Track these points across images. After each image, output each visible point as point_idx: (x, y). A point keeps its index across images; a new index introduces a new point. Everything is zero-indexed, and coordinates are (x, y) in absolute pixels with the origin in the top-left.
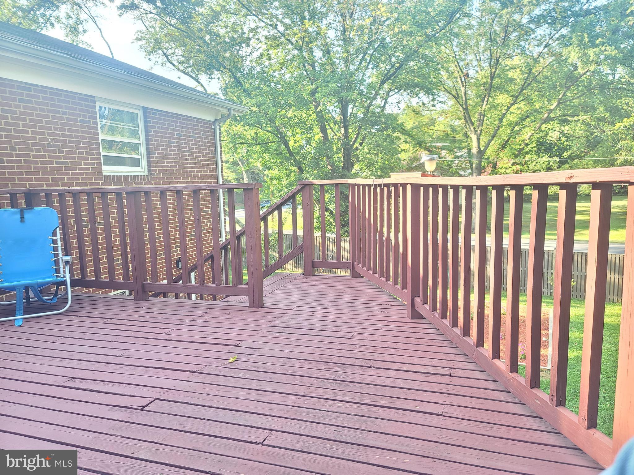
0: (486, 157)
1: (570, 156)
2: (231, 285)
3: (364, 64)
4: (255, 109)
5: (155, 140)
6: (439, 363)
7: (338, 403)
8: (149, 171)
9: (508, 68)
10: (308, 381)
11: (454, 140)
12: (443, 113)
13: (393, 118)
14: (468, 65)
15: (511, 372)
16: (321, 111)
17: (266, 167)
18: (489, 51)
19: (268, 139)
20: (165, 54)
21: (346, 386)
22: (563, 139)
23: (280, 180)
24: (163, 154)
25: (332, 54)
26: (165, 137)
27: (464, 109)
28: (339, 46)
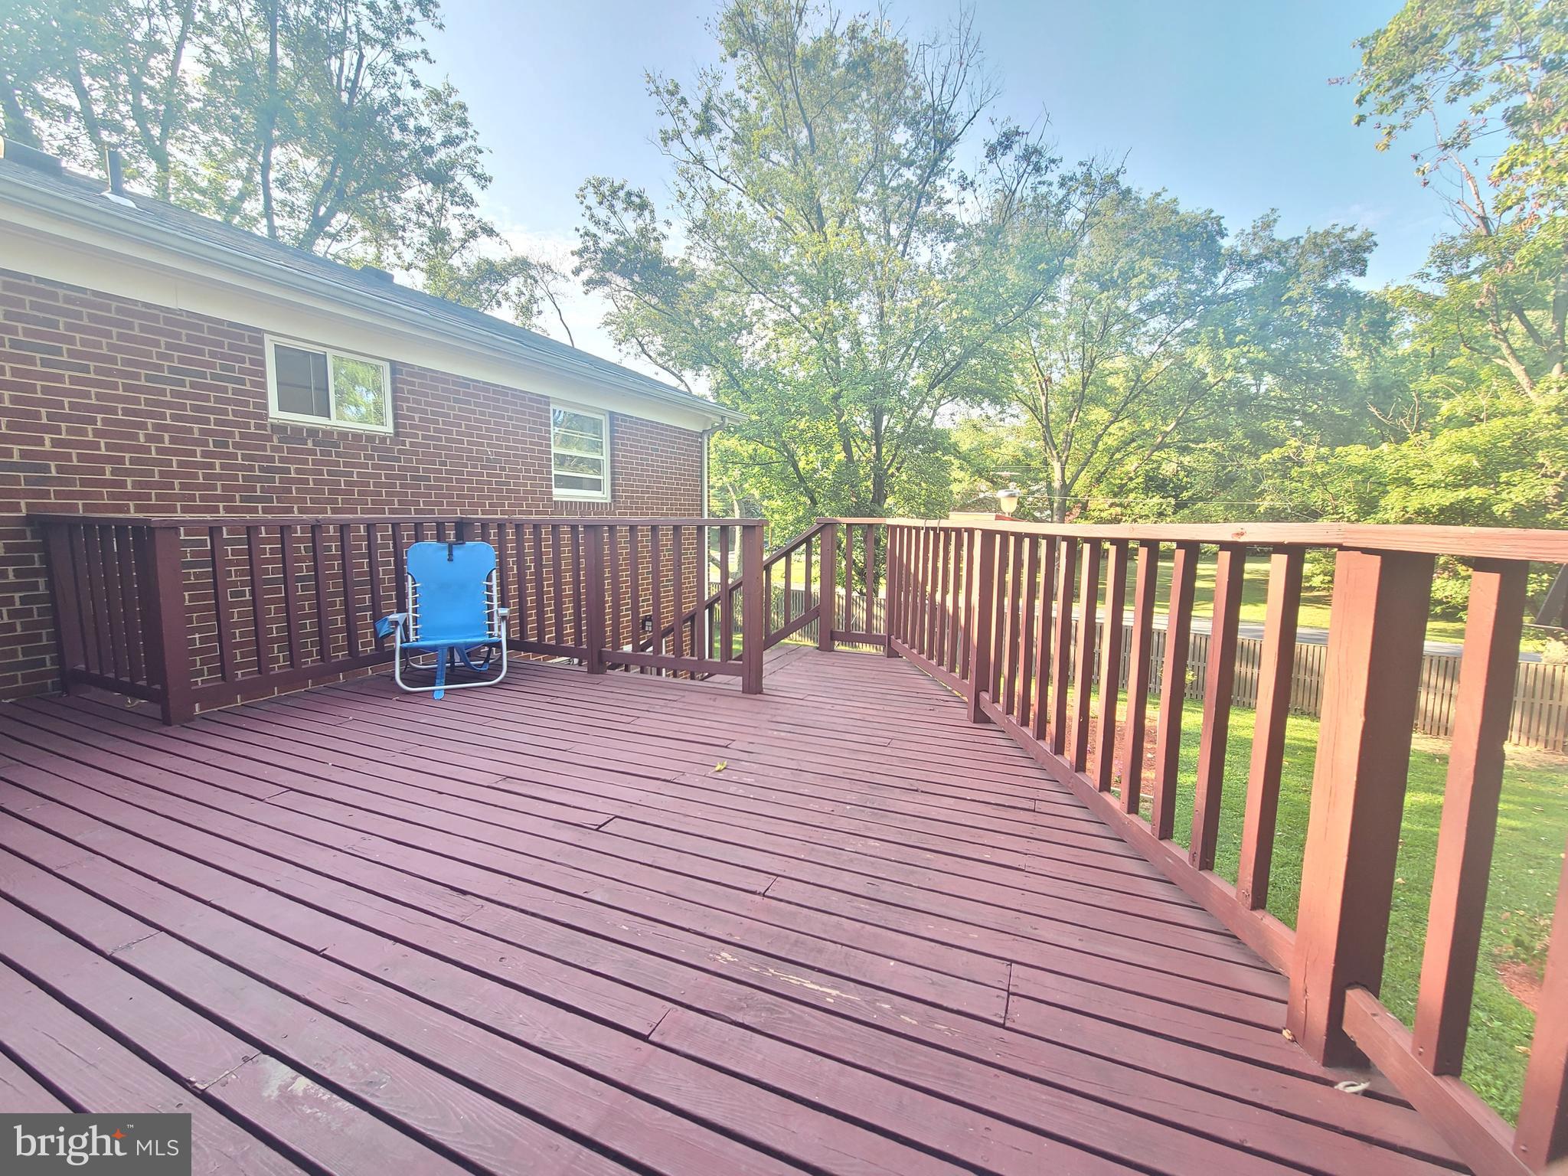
0: (1072, 494)
1: (1190, 498)
2: (717, 660)
3: (907, 360)
4: (754, 418)
5: (623, 456)
6: (1019, 791)
7: (871, 842)
8: (613, 497)
9: (1106, 372)
10: (828, 807)
11: (1028, 469)
12: (1015, 431)
13: (944, 434)
14: (1051, 366)
15: (1129, 813)
16: (845, 423)
17: (764, 496)
18: (1081, 349)
19: (771, 458)
20: (640, 343)
21: (882, 816)
22: (1182, 474)
23: (785, 513)
24: (632, 475)
25: (863, 346)
26: (636, 452)
27: (1043, 426)
28: (874, 335)
